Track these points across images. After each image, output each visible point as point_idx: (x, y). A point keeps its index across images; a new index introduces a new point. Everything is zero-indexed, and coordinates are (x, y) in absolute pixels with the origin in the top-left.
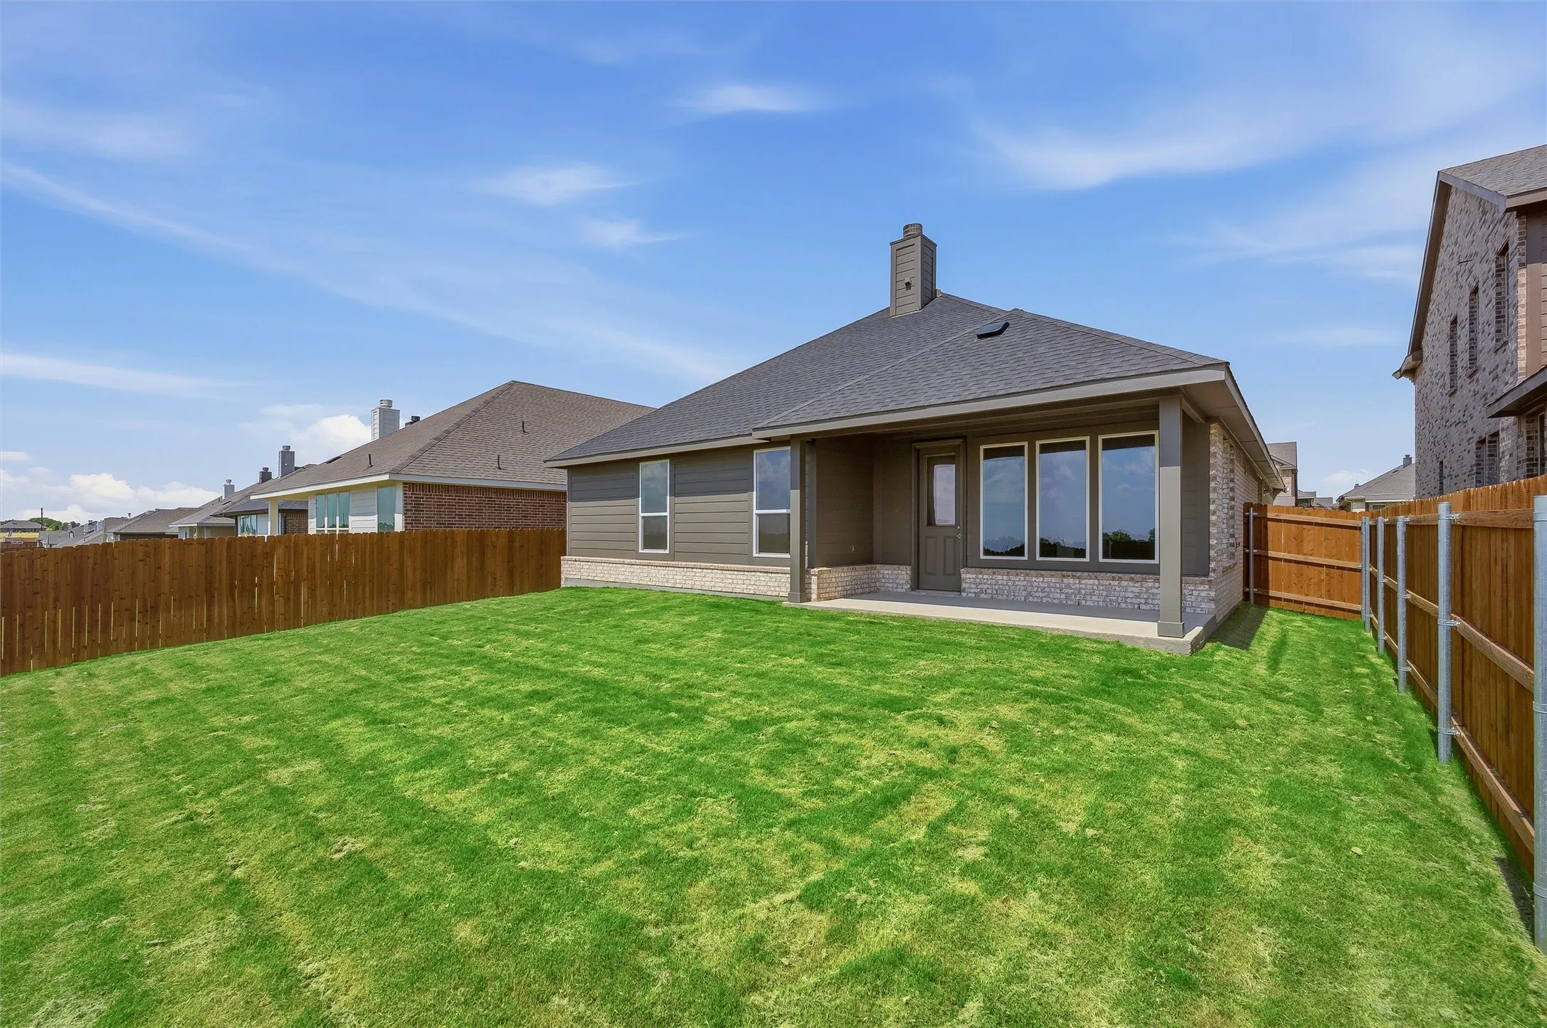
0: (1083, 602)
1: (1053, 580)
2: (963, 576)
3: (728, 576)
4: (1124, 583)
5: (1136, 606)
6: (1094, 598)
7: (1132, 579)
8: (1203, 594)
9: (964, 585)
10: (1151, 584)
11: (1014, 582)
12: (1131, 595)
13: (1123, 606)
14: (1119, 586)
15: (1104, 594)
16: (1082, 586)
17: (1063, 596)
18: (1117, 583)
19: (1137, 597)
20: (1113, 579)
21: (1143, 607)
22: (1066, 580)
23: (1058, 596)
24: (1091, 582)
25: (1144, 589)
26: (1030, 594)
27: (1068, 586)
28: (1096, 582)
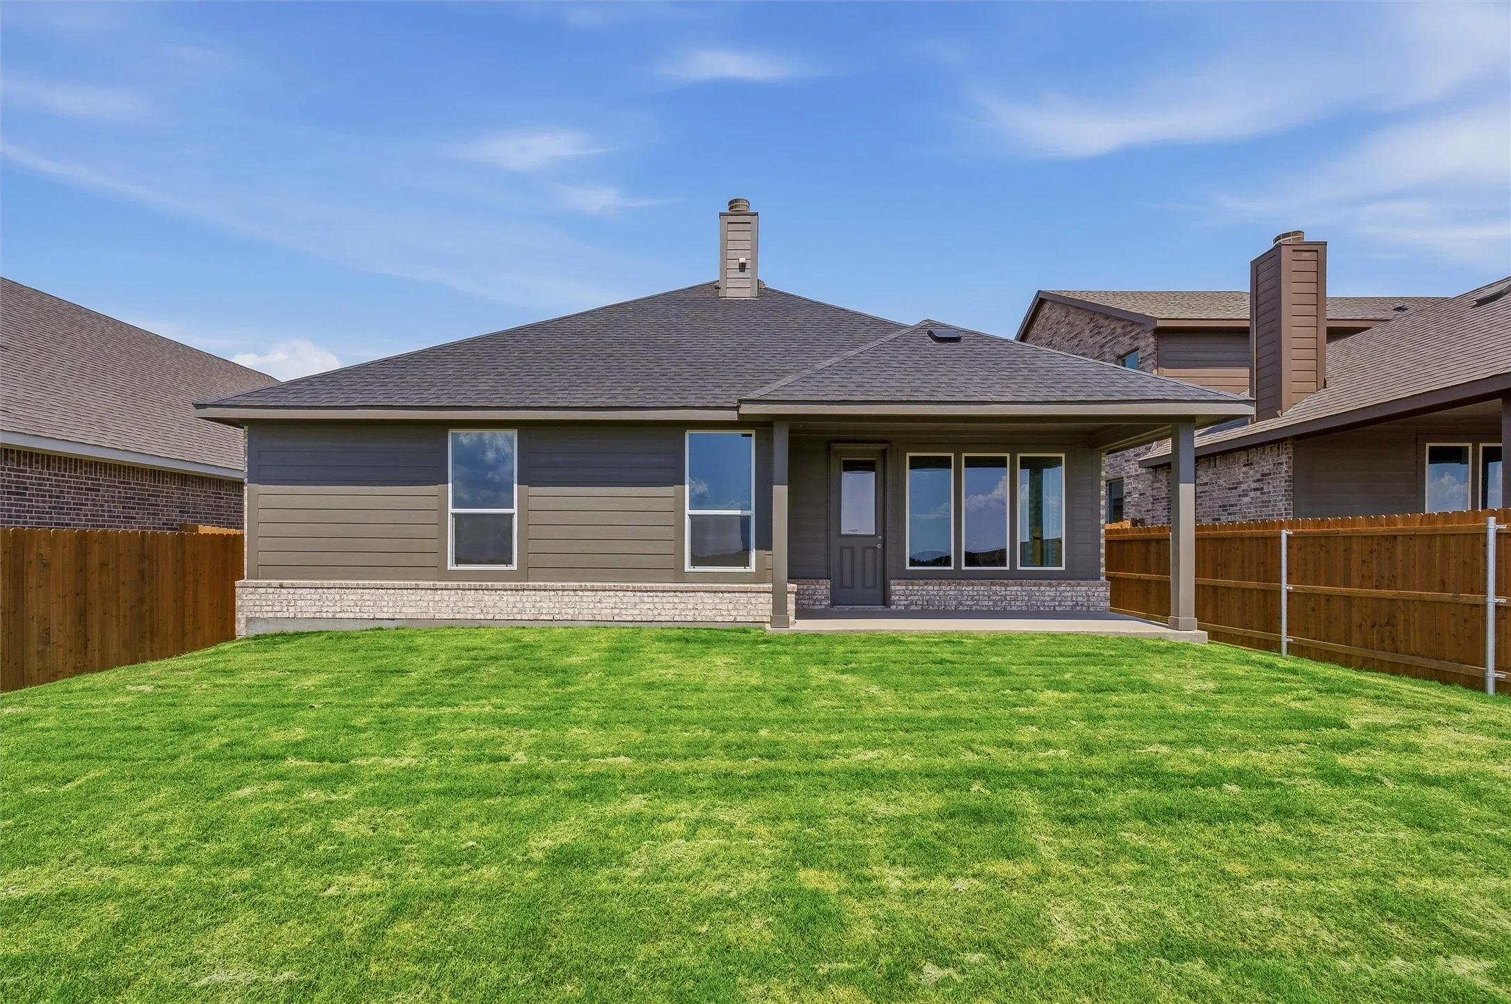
0: (1009, 608)
1: (982, 588)
2: (893, 588)
3: (646, 600)
4: (1043, 588)
5: (1052, 608)
6: (1018, 603)
7: (1050, 585)
8: (1102, 594)
9: (893, 598)
10: (1063, 588)
11: (945, 591)
12: (1048, 599)
13: (1042, 609)
14: (1039, 591)
15: (1027, 598)
16: (1008, 593)
17: (991, 603)
18: (1036, 588)
19: (1053, 600)
20: (1035, 585)
21: (1057, 608)
22: (993, 588)
23: (986, 603)
24: (1015, 588)
25: (1058, 593)
26: (960, 603)
27: (996, 593)
28: (1020, 588)
